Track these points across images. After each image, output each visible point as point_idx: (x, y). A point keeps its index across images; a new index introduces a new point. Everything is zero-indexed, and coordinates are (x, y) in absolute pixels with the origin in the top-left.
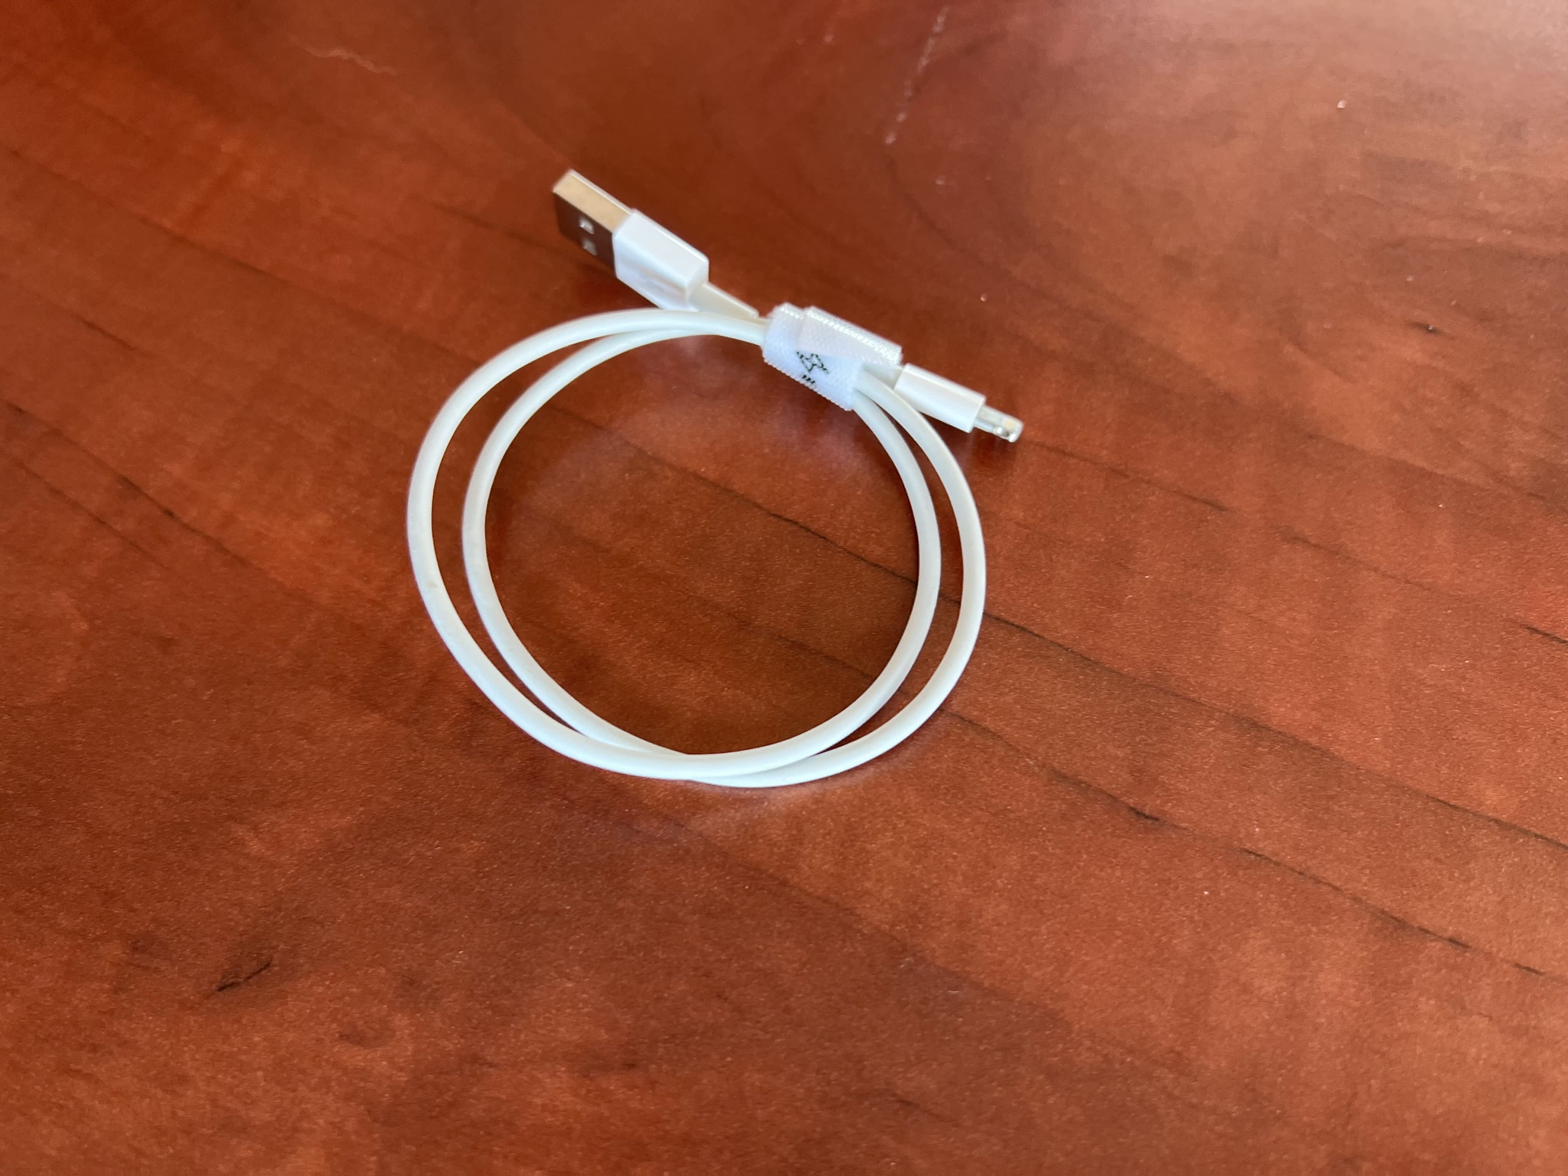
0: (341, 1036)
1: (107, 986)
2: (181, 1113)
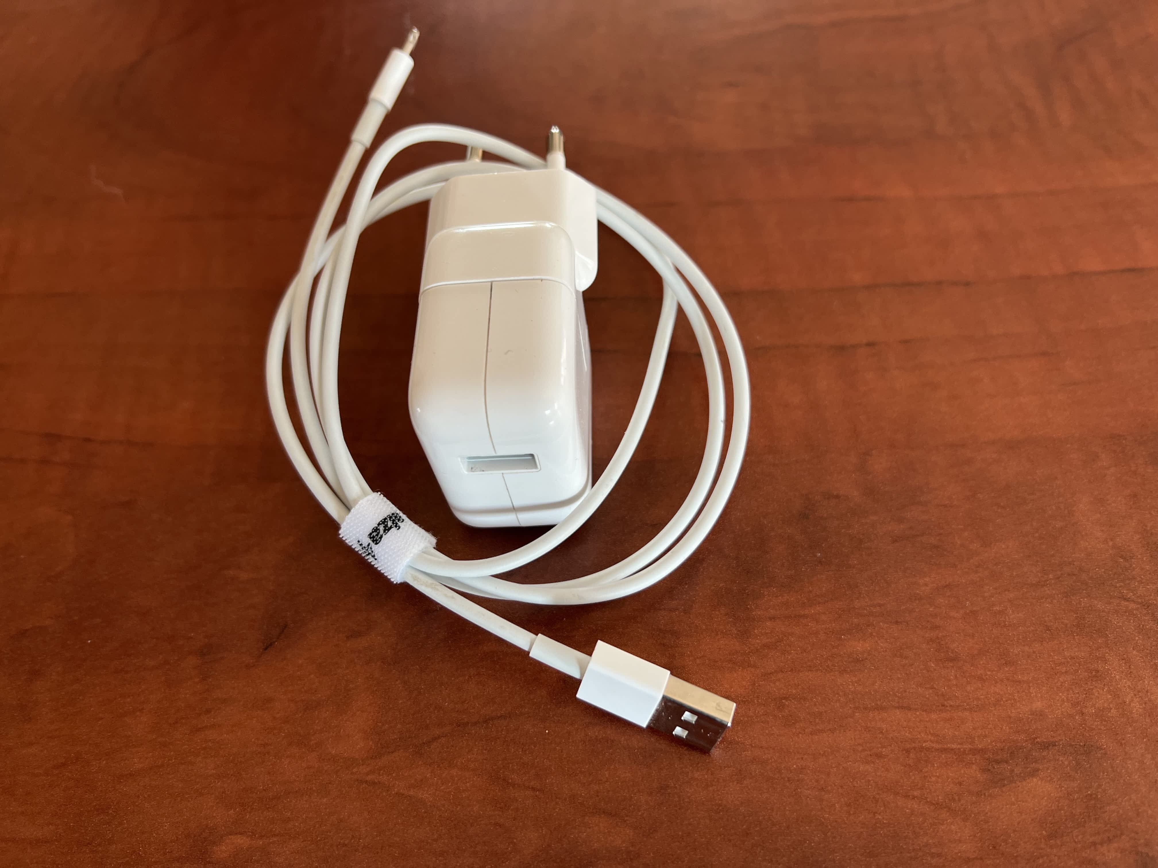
0: (348, 637)
1: (197, 680)
2: (278, 716)
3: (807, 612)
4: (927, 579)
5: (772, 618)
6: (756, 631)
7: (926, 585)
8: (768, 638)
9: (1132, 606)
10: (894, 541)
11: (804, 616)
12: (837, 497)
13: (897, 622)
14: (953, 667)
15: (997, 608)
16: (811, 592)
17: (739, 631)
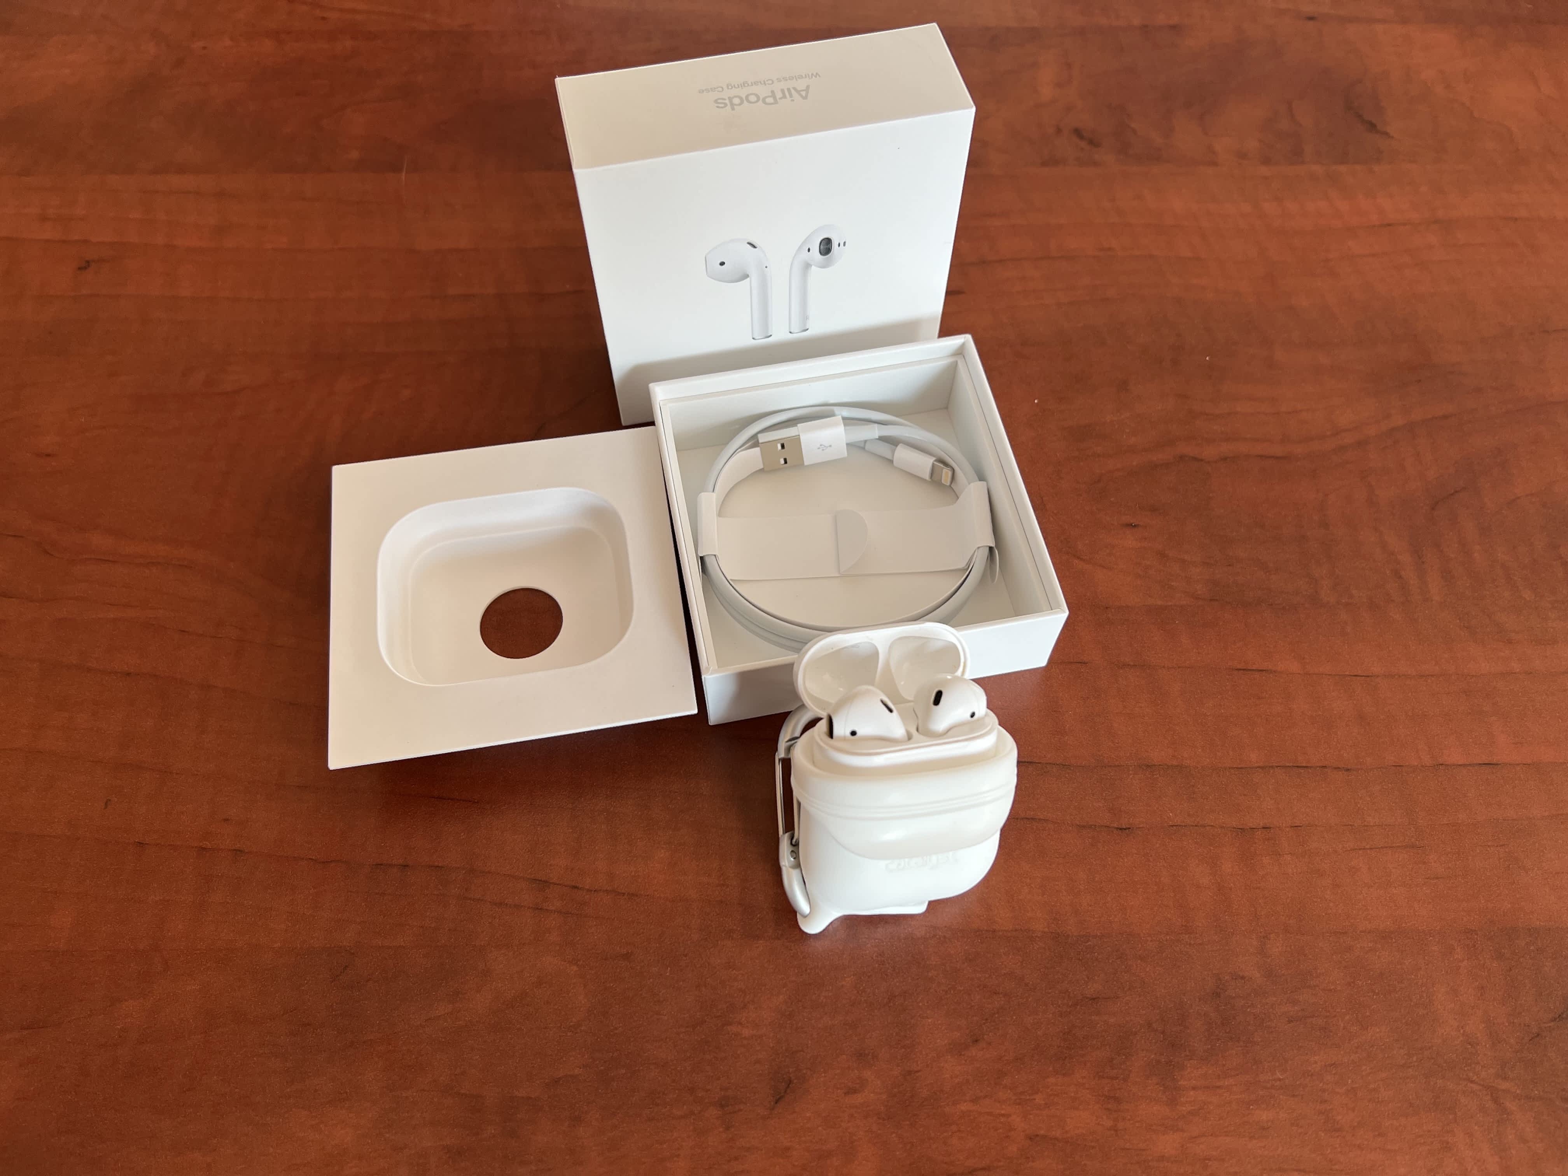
3: (1221, 1083)
4: (1317, 1058)
5: (1194, 1088)
6: (1182, 1099)
7: (1316, 1063)
8: (1192, 1106)
9: (1475, 1087)
10: (1290, 1022)
11: (1219, 1087)
12: (1243, 978)
13: (1294, 1096)
14: (1338, 1137)
15: (1372, 1086)
16: (1224, 1065)
17: (1168, 1098)
